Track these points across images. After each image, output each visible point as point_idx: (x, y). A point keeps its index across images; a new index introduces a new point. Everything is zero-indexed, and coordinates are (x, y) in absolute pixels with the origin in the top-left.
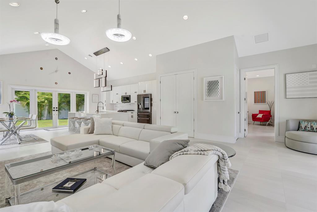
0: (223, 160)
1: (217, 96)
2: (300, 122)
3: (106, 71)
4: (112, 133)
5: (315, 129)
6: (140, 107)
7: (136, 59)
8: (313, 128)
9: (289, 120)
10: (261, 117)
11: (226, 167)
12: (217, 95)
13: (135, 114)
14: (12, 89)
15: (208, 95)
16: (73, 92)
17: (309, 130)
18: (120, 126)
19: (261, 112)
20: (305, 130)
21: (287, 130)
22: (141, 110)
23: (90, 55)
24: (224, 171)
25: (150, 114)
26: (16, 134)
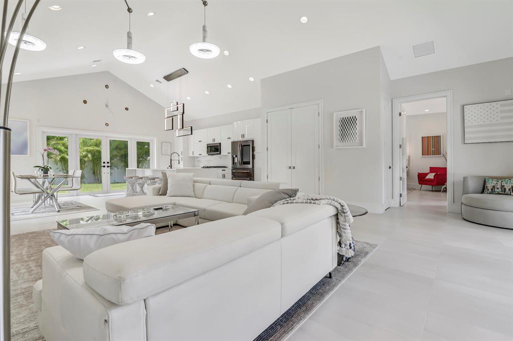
0: (343, 215)
1: (354, 141)
2: (485, 181)
3: (184, 104)
4: (193, 195)
5: (507, 190)
6: (236, 161)
7: (229, 86)
8: (505, 189)
9: (467, 177)
10: (433, 178)
11: (347, 224)
12: (355, 139)
13: (229, 172)
14: (43, 133)
15: (340, 139)
16: (131, 139)
17: (498, 192)
18: (206, 185)
19: (432, 170)
20: (493, 192)
21: (465, 192)
22: (238, 166)
23: (157, 81)
24: (345, 229)
25: (251, 171)
26: (53, 198)
